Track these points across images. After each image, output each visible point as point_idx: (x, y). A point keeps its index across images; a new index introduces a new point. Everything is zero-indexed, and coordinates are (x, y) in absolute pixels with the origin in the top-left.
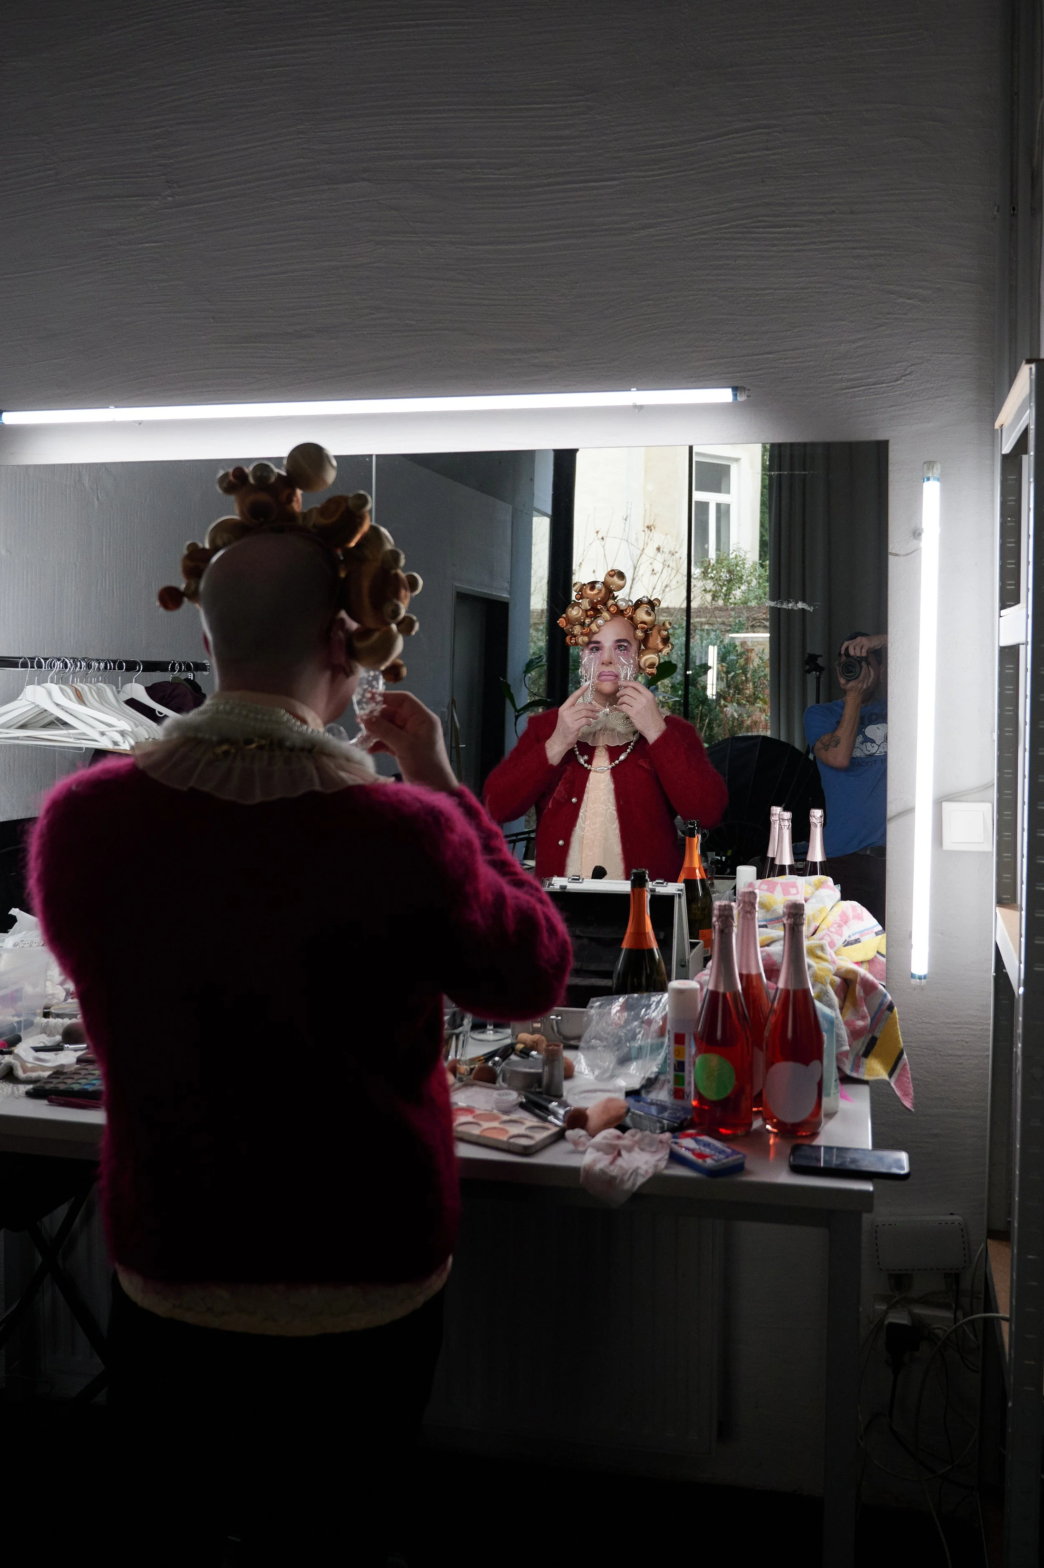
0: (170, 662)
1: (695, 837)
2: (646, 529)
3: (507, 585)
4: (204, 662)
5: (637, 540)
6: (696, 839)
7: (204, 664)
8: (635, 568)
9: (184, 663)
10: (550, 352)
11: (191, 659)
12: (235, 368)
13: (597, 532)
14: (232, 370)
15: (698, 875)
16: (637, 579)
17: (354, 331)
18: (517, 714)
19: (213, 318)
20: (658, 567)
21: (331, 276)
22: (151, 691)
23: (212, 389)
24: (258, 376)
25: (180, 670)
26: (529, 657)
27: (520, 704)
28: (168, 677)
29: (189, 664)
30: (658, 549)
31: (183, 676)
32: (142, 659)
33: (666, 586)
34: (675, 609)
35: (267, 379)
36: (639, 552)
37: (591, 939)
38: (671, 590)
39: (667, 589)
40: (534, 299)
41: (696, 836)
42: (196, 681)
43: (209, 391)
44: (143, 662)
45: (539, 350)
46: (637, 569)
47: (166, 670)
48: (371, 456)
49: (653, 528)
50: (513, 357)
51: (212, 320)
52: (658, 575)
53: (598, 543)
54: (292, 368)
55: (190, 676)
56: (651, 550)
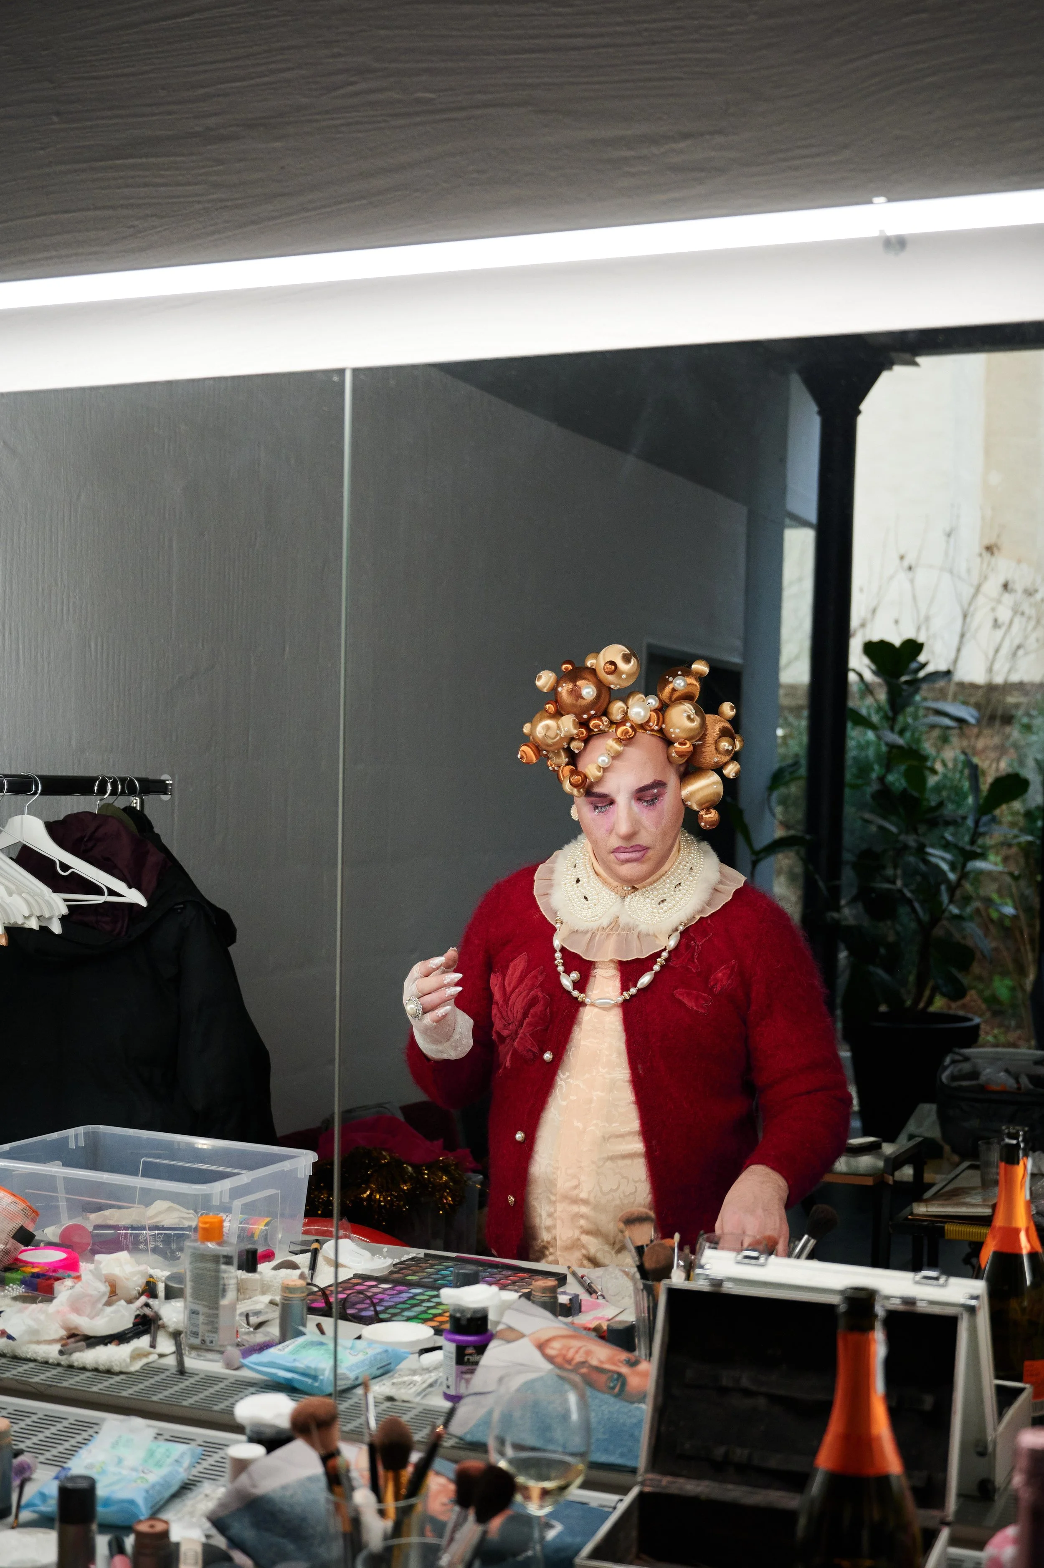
0: (96, 779)
1: (1018, 1163)
2: (984, 552)
3: (738, 643)
4: (163, 777)
5: (969, 571)
6: (1020, 1169)
7: (164, 781)
8: (965, 616)
9: (123, 780)
10: (707, 137)
11: (136, 772)
12: (96, 209)
13: (902, 558)
14: (89, 213)
15: (1025, 1245)
16: (968, 636)
17: (317, 121)
18: (754, 858)
19: (58, 114)
20: (1004, 614)
21: (275, 12)
22: (56, 830)
23: (54, 253)
24: (136, 223)
25: (114, 792)
26: (776, 766)
27: (762, 840)
28: (91, 804)
29: (131, 781)
30: (1006, 586)
31: (121, 802)
32: (39, 774)
33: (1019, 647)
34: (1033, 684)
35: (154, 227)
36: (972, 591)
37: (773, 1399)
38: (1026, 654)
39: (1021, 652)
40: (676, 28)
41: (1021, 1163)
42: (147, 812)
43: (51, 258)
44: (42, 778)
45: (686, 136)
46: (968, 620)
47: (90, 792)
48: (341, 372)
49: (995, 550)
50: (631, 153)
51: (55, 119)
52: (1004, 629)
53: (903, 576)
54: (199, 202)
55: (136, 802)
56: (992, 587)
